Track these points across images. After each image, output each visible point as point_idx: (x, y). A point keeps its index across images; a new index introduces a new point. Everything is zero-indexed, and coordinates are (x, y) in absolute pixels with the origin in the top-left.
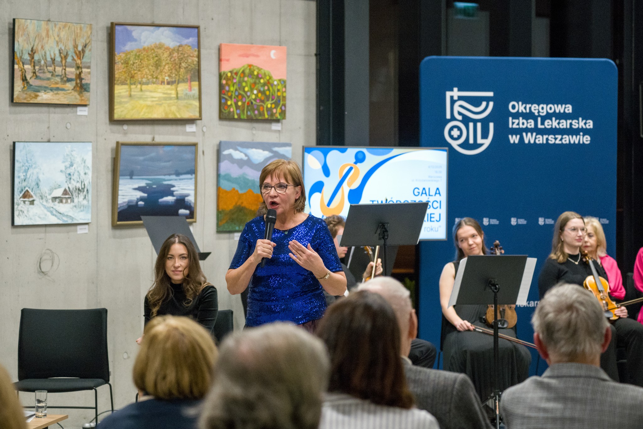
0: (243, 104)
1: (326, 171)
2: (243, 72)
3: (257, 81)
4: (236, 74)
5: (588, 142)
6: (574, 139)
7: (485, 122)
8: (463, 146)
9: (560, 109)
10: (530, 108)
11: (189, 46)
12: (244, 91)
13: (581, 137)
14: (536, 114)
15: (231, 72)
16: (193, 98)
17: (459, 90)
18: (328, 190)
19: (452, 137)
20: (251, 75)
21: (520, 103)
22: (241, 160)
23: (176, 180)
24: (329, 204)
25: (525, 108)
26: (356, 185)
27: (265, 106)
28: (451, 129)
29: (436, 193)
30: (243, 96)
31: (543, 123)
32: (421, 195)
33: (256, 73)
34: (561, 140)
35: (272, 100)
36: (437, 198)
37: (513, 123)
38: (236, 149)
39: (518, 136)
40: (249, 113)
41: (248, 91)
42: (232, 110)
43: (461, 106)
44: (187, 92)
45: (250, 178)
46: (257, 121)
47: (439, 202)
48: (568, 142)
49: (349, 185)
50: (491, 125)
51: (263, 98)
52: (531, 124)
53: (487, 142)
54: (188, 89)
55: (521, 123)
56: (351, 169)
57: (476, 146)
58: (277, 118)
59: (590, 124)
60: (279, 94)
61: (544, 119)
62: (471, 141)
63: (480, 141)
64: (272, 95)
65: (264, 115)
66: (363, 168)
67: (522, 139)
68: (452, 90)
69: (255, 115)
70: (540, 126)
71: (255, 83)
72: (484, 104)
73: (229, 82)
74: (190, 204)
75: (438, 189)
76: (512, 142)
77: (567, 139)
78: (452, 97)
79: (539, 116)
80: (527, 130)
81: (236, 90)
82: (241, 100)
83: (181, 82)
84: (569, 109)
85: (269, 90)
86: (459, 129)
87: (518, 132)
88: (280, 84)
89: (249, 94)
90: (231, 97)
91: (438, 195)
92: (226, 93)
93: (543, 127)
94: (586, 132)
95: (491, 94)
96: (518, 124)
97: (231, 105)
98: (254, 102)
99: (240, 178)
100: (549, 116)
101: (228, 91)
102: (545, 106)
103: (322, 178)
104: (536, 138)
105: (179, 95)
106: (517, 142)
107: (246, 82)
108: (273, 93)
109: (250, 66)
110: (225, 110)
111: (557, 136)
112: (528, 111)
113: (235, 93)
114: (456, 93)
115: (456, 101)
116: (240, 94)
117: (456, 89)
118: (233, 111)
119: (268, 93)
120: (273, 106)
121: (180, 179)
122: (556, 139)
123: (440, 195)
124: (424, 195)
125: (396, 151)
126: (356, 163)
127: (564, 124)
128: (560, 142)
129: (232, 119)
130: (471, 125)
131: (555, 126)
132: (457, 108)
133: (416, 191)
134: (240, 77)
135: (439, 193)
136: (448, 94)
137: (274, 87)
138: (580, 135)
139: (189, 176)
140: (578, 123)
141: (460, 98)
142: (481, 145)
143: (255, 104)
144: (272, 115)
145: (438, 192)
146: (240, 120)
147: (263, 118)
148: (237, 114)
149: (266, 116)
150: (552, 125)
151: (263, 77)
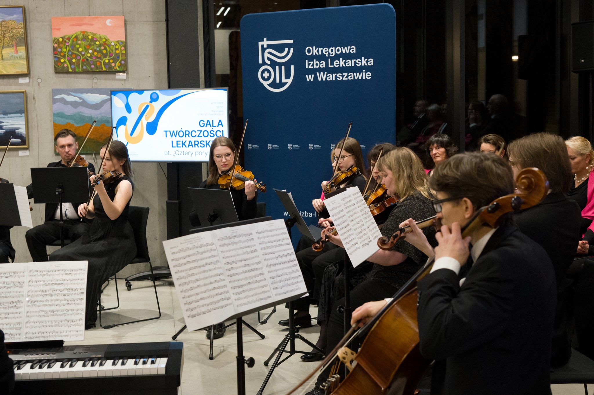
0: (78, 61)
1: (128, 109)
2: (76, 37)
3: (92, 43)
4: (69, 39)
5: (370, 78)
6: (358, 76)
7: (287, 65)
8: (272, 85)
9: (346, 50)
10: (322, 51)
11: (13, 21)
12: (78, 51)
13: (364, 73)
14: (327, 56)
15: (62, 38)
16: (20, 58)
17: (267, 40)
18: (131, 123)
19: (263, 78)
20: (85, 38)
21: (314, 47)
22: (76, 102)
23: (4, 118)
24: (132, 134)
25: (318, 51)
26: (152, 119)
27: (102, 62)
28: (263, 72)
29: (219, 125)
30: (77, 55)
31: (332, 64)
32: (206, 126)
33: (90, 37)
34: (347, 77)
35: (110, 56)
36: (220, 128)
37: (309, 65)
38: (69, 94)
39: (313, 75)
40: (84, 67)
41: (82, 51)
42: (65, 65)
43: (269, 53)
44: (13, 54)
45: (86, 115)
46: (94, 73)
47: (222, 132)
48: (353, 78)
49: (147, 119)
50: (292, 67)
51: (99, 56)
52: (323, 65)
53: (289, 81)
54: (14, 52)
55: (315, 64)
56: (147, 107)
57: (282, 85)
58: (117, 69)
59: (371, 62)
60: (117, 52)
61: (333, 59)
62: (278, 81)
63: (284, 81)
64: (110, 53)
65: (102, 68)
66: (157, 106)
67: (316, 78)
68: (263, 41)
69: (91, 69)
70: (330, 66)
71: (90, 45)
72: (287, 50)
73: (61, 45)
74: (21, 135)
75: (220, 121)
76: (308, 80)
77: (352, 76)
78: (263, 46)
79: (329, 57)
80: (320, 70)
81: (69, 51)
82: (75, 58)
83: (6, 47)
84: (354, 50)
85: (105, 49)
86: (269, 72)
87: (313, 71)
88: (118, 44)
89: (83, 53)
90: (64, 56)
91: (220, 126)
92: (58, 54)
93: (333, 66)
94: (367, 69)
95: (291, 41)
96: (313, 65)
97: (65, 62)
98: (89, 59)
99: (75, 115)
100: (337, 57)
101: (61, 52)
102: (334, 49)
103: (125, 113)
104: (327, 77)
105: (4, 57)
106: (312, 80)
107: (80, 44)
108: (111, 51)
109: (83, 32)
110: (58, 66)
111: (344, 74)
112: (320, 54)
113: (68, 53)
114: (265, 43)
115: (266, 49)
116: (73, 53)
117: (265, 39)
118: (68, 66)
119: (104, 52)
120: (111, 61)
121: (8, 117)
122: (343, 76)
123: (222, 126)
124: (208, 126)
125: (183, 92)
126: (151, 102)
127: (350, 63)
128: (347, 79)
129: (68, 72)
130: (277, 67)
131: (342, 65)
132: (266, 55)
133: (202, 122)
134: (73, 41)
135: (222, 124)
136: (260, 44)
137: (111, 47)
138: (363, 72)
139: (19, 115)
140: (361, 62)
141: (269, 46)
142: (286, 83)
143: (91, 60)
144: (111, 67)
145: (220, 123)
146: (74, 72)
147: (100, 70)
148: (71, 68)
149: (104, 69)
150: (340, 64)
151: (98, 39)
